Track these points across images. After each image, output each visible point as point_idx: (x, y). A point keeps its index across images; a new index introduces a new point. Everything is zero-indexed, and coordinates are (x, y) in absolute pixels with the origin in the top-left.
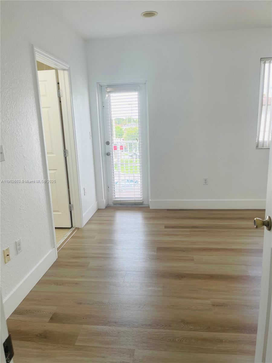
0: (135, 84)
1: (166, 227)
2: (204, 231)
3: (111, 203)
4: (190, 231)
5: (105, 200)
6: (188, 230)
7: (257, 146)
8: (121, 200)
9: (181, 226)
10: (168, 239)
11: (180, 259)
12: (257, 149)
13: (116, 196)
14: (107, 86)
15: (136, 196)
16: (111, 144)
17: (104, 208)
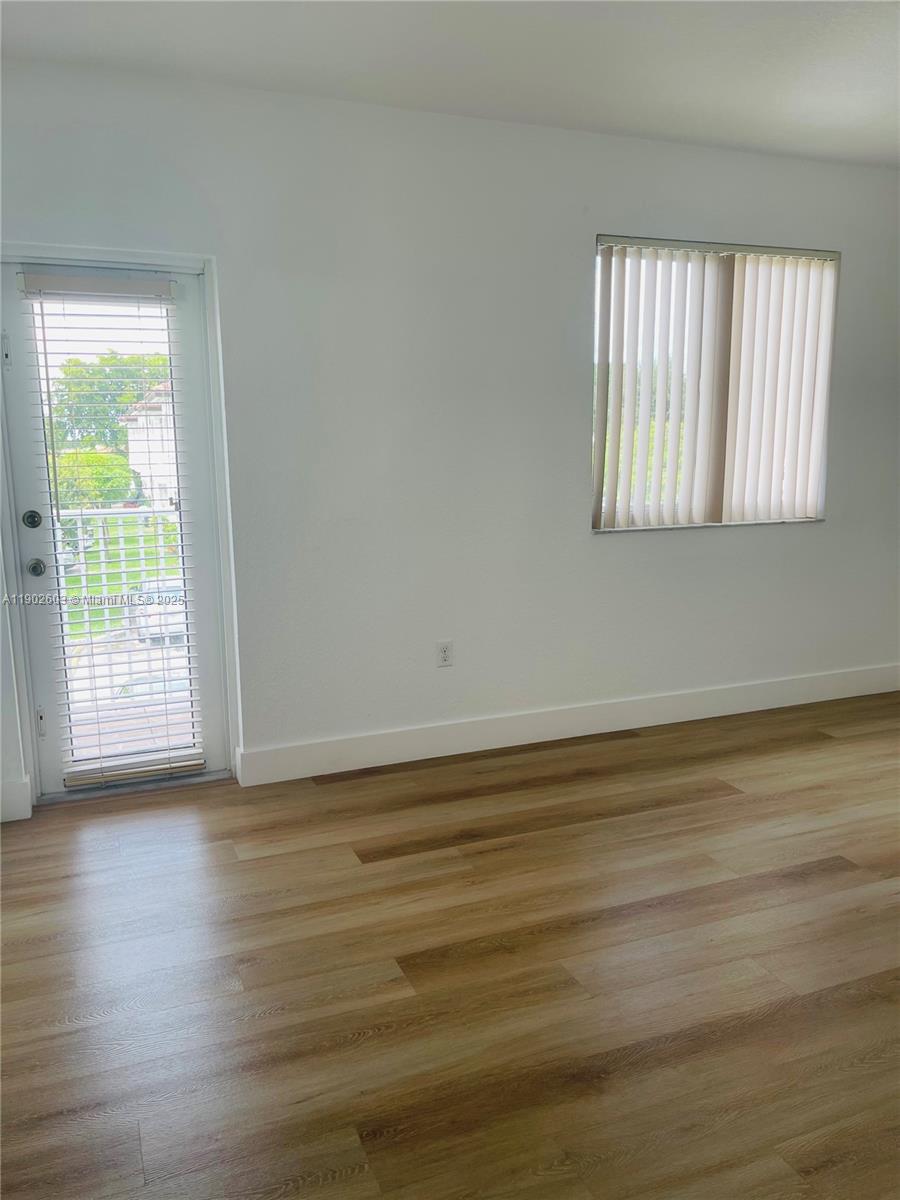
0: (156, 272)
1: (367, 856)
2: (512, 846)
3: (55, 787)
4: (467, 856)
5: (28, 776)
6: (453, 851)
7: (596, 525)
8: (104, 765)
9: (417, 838)
10: (407, 908)
11: (525, 993)
12: (597, 533)
13: (78, 755)
14: (22, 263)
15: (175, 742)
16: (46, 523)
17: (26, 813)
